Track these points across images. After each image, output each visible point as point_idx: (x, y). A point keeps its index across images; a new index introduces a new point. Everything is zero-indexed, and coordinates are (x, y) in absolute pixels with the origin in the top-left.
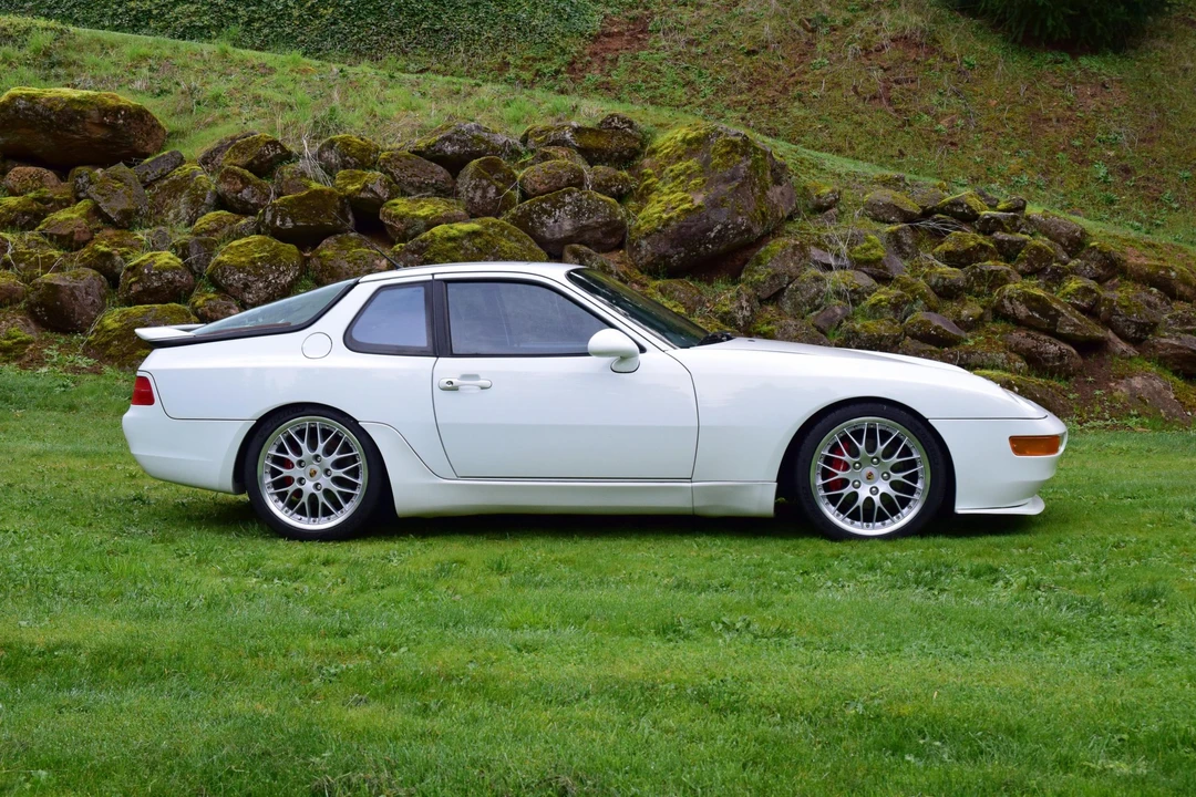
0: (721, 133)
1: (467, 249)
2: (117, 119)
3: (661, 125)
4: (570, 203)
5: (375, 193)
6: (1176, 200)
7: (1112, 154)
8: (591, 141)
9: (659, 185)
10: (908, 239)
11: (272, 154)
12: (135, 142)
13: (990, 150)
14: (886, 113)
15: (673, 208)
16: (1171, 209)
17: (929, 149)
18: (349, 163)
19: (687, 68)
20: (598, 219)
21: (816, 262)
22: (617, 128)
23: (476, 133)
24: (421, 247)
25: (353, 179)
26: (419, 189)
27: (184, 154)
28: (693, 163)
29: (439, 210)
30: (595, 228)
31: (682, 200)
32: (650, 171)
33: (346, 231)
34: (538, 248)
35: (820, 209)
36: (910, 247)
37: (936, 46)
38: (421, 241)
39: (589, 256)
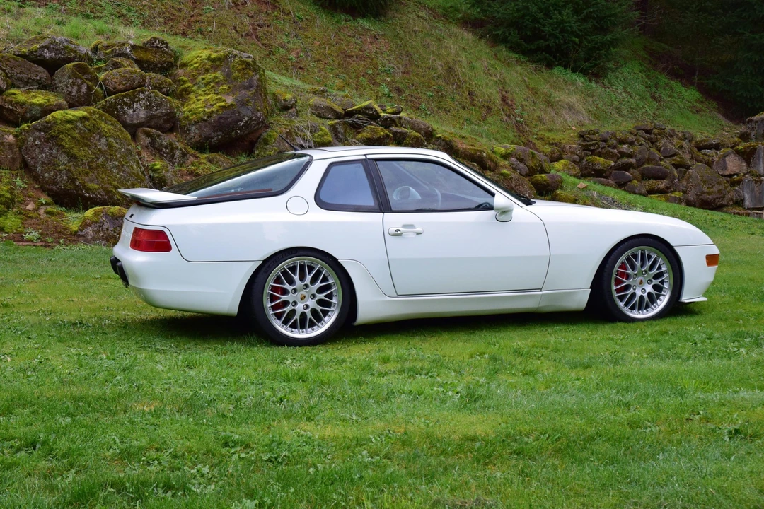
0: (236, 56)
1: (80, 129)
3: (184, 47)
4: (144, 99)
6: (428, 109)
7: (389, 79)
8: (143, 56)
9: (195, 88)
10: (341, 130)
13: (323, 73)
14: (257, 45)
15: (212, 105)
16: (426, 114)
17: (287, 71)
19: (119, 5)
20: (163, 110)
22: (158, 47)
23: (66, 44)
24: (46, 127)
26: (27, 83)
28: (219, 75)
29: (50, 100)
30: (160, 117)
31: (217, 99)
32: (184, 79)
34: (125, 130)
35: (286, 108)
36: (342, 134)
37: (277, 4)
38: (47, 122)
39: (159, 136)
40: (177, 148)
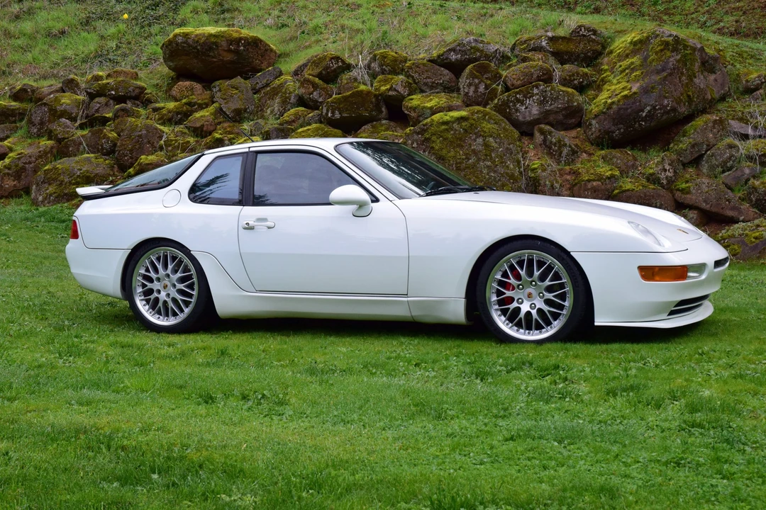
0: (658, 35)
1: (456, 130)
2: (239, 46)
3: (620, 32)
4: (537, 94)
5: (398, 91)
8: (562, 47)
9: (611, 78)
11: (335, 66)
12: (253, 62)
15: (617, 95)
18: (385, 70)
20: (559, 105)
21: (735, 133)
22: (584, 36)
23: (473, 45)
24: (423, 130)
25: (386, 81)
26: (432, 87)
27: (282, 69)
28: (636, 60)
29: (441, 102)
30: (557, 112)
31: (623, 88)
32: (606, 67)
33: (380, 120)
34: (512, 128)
35: (749, 91)
38: (424, 125)
39: (550, 133)
40: (565, 145)
